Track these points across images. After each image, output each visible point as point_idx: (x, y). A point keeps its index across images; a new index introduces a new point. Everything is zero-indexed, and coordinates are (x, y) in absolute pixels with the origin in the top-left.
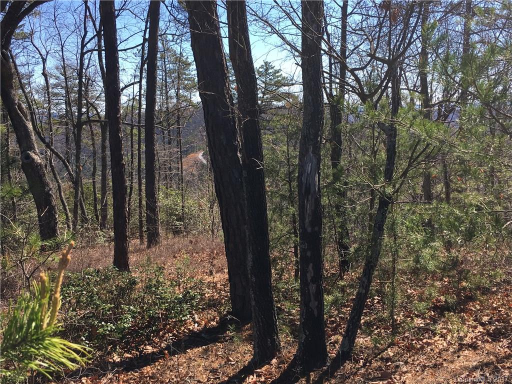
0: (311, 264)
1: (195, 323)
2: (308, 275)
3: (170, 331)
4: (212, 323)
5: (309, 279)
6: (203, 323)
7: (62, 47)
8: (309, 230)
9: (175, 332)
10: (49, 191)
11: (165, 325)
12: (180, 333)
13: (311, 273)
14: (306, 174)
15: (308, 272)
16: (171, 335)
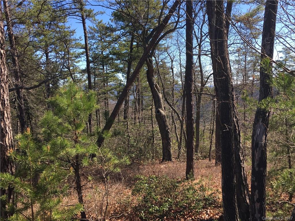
0: (257, 191)
1: (207, 215)
2: (255, 197)
3: (190, 216)
4: (216, 216)
5: (255, 199)
6: (212, 215)
9: (193, 217)
11: (189, 213)
12: (196, 219)
13: (257, 196)
14: (257, 135)
15: (255, 195)
16: (191, 218)
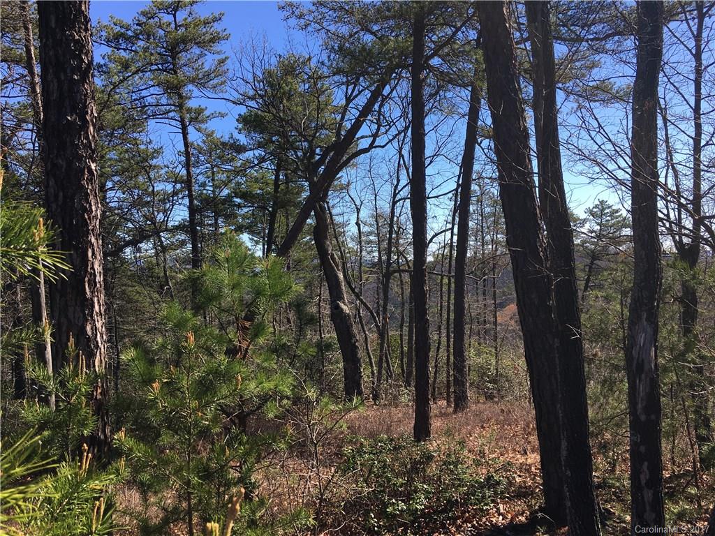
0: (646, 463)
1: (499, 515)
2: (642, 476)
3: (468, 521)
4: (520, 518)
5: (643, 482)
6: (509, 516)
7: (376, 196)
8: (643, 418)
9: (475, 523)
10: (355, 343)
11: (464, 513)
12: (481, 525)
13: (646, 475)
14: (638, 346)
15: (641, 473)
16: (469, 525)
